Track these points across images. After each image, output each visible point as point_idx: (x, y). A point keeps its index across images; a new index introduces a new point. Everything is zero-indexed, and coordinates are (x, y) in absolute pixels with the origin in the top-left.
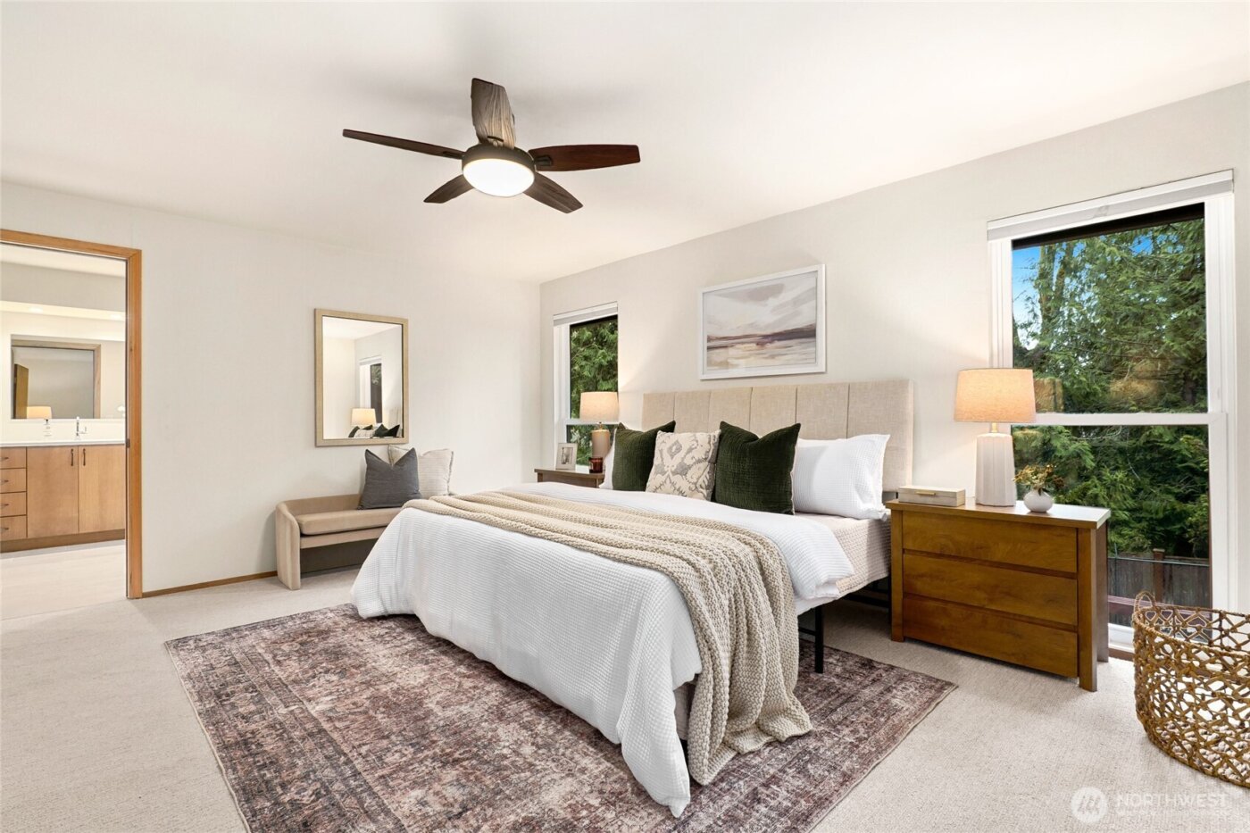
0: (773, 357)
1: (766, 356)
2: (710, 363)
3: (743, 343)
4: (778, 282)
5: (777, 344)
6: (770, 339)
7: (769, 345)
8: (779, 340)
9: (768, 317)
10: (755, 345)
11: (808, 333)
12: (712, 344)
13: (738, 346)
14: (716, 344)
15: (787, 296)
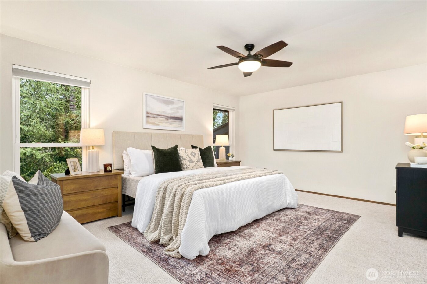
0: (171, 124)
1: (169, 123)
2: (147, 122)
3: (161, 117)
4: (172, 100)
5: (172, 120)
6: (170, 118)
7: (169, 120)
8: (173, 119)
9: (169, 110)
10: (165, 119)
11: (180, 119)
12: (148, 115)
13: (159, 118)
14: (150, 115)
15: (175, 106)
